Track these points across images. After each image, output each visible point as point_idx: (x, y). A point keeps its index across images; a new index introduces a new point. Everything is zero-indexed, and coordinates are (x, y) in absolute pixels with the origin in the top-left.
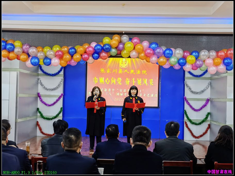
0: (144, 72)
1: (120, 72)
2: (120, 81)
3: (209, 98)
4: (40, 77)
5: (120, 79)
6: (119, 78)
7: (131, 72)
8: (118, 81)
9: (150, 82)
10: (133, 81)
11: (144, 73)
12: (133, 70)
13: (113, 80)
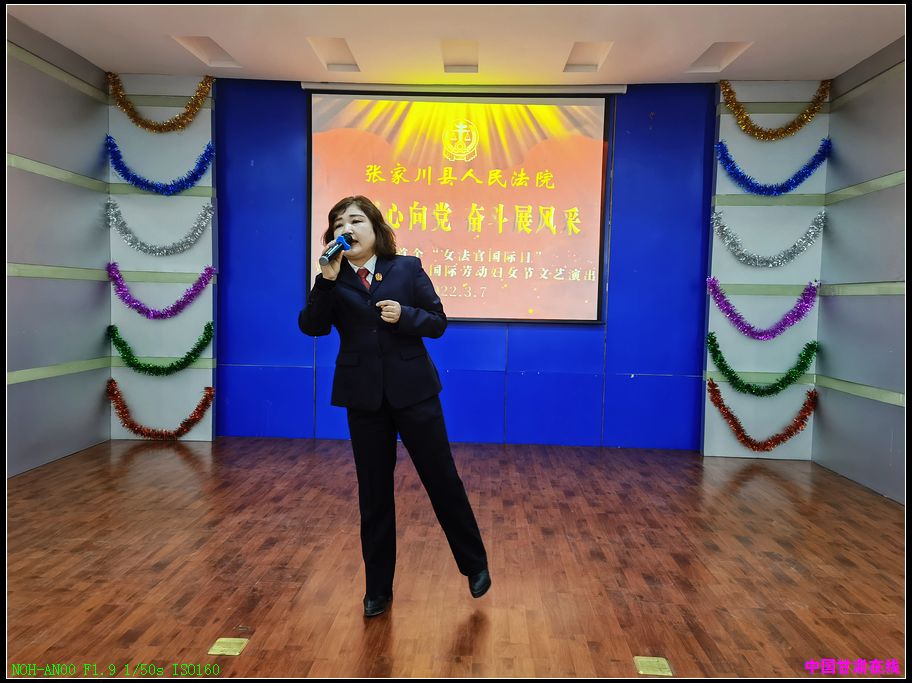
0: (544, 178)
1: (447, 177)
2: (446, 215)
3: (815, 284)
4: (113, 199)
5: (444, 208)
6: (442, 204)
7: (490, 178)
8: (437, 215)
9: (565, 221)
10: (498, 214)
11: (544, 181)
12: (499, 171)
13: (415, 214)
